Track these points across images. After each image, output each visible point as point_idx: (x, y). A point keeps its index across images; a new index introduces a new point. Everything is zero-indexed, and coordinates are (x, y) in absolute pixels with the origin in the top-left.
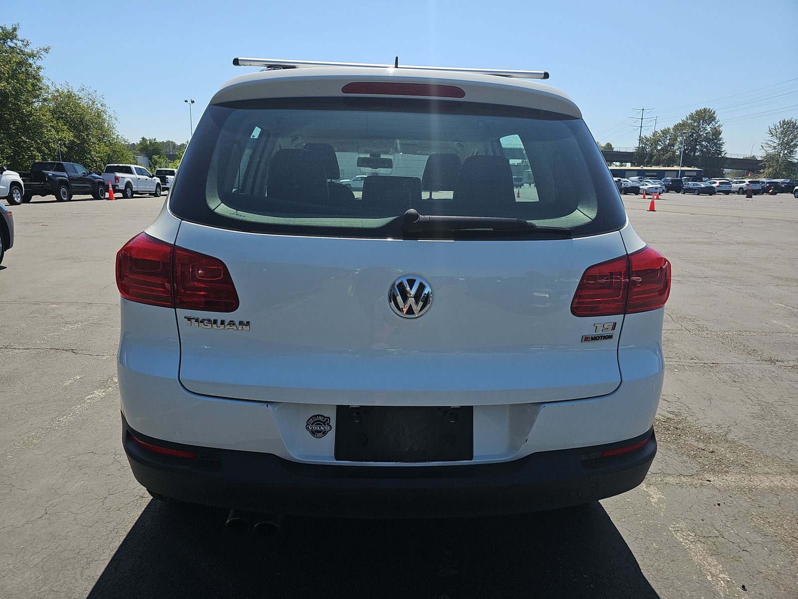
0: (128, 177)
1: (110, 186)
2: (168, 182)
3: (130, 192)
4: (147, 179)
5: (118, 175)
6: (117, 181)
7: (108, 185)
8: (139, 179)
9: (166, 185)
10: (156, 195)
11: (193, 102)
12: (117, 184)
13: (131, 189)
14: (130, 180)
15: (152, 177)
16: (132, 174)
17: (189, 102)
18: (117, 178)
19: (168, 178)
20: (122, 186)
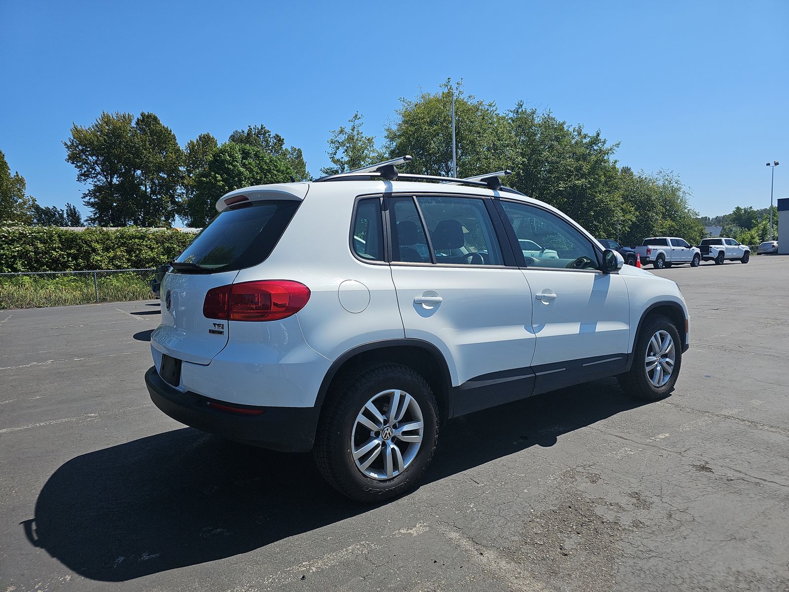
0: (661, 249)
1: (639, 257)
2: (711, 252)
3: (662, 263)
4: (683, 250)
5: (650, 247)
6: (648, 253)
7: (637, 257)
8: (674, 250)
9: (708, 254)
10: (693, 265)
11: (776, 164)
12: (648, 256)
13: (664, 260)
14: (664, 252)
15: (690, 247)
16: (667, 246)
17: (772, 164)
18: (649, 251)
19: (711, 247)
20: (653, 257)
